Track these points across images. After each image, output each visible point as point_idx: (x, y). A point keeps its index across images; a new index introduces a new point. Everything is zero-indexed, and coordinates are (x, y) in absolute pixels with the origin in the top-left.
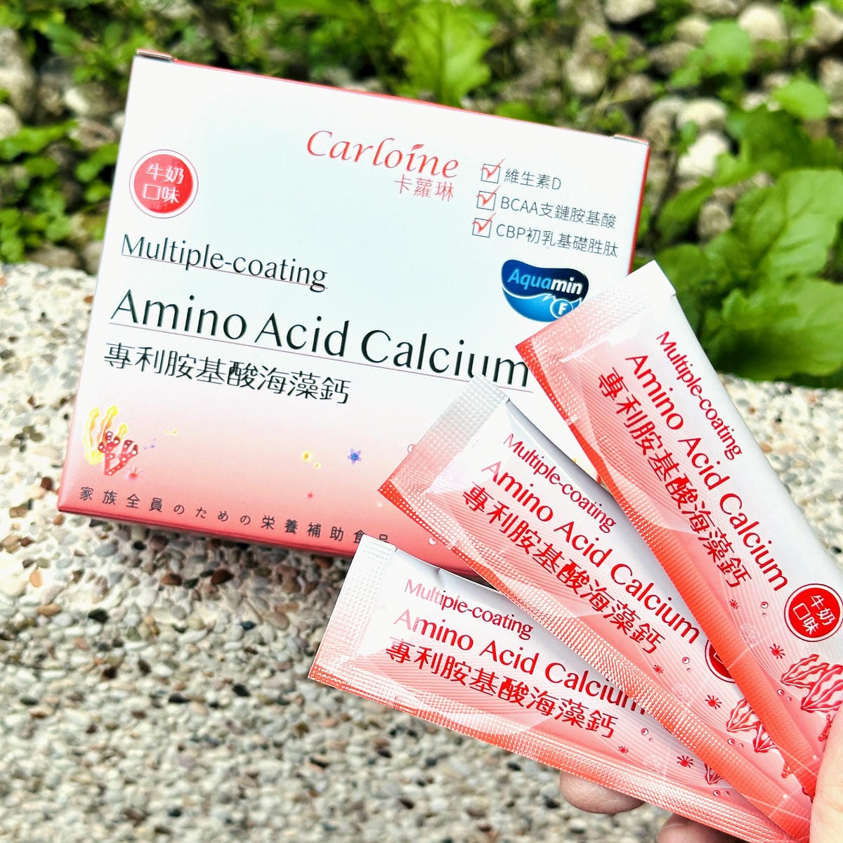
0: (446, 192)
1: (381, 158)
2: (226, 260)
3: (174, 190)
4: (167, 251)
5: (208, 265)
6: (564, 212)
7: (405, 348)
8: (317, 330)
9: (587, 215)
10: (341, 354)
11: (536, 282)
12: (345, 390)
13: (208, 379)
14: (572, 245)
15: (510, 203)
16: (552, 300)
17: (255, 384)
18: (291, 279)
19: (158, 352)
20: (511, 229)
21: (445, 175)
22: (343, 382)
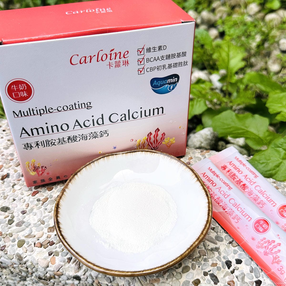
0: (126, 63)
2: (54, 109)
3: (25, 92)
5: (48, 112)
6: (168, 57)
7: (123, 115)
8: (93, 120)
9: (177, 55)
10: (103, 124)
11: (162, 83)
12: (107, 133)
13: (61, 144)
14: (173, 67)
15: (149, 60)
16: (168, 86)
17: (78, 140)
18: (79, 108)
19: (41, 142)
20: (151, 68)
21: (124, 57)
22: (106, 131)
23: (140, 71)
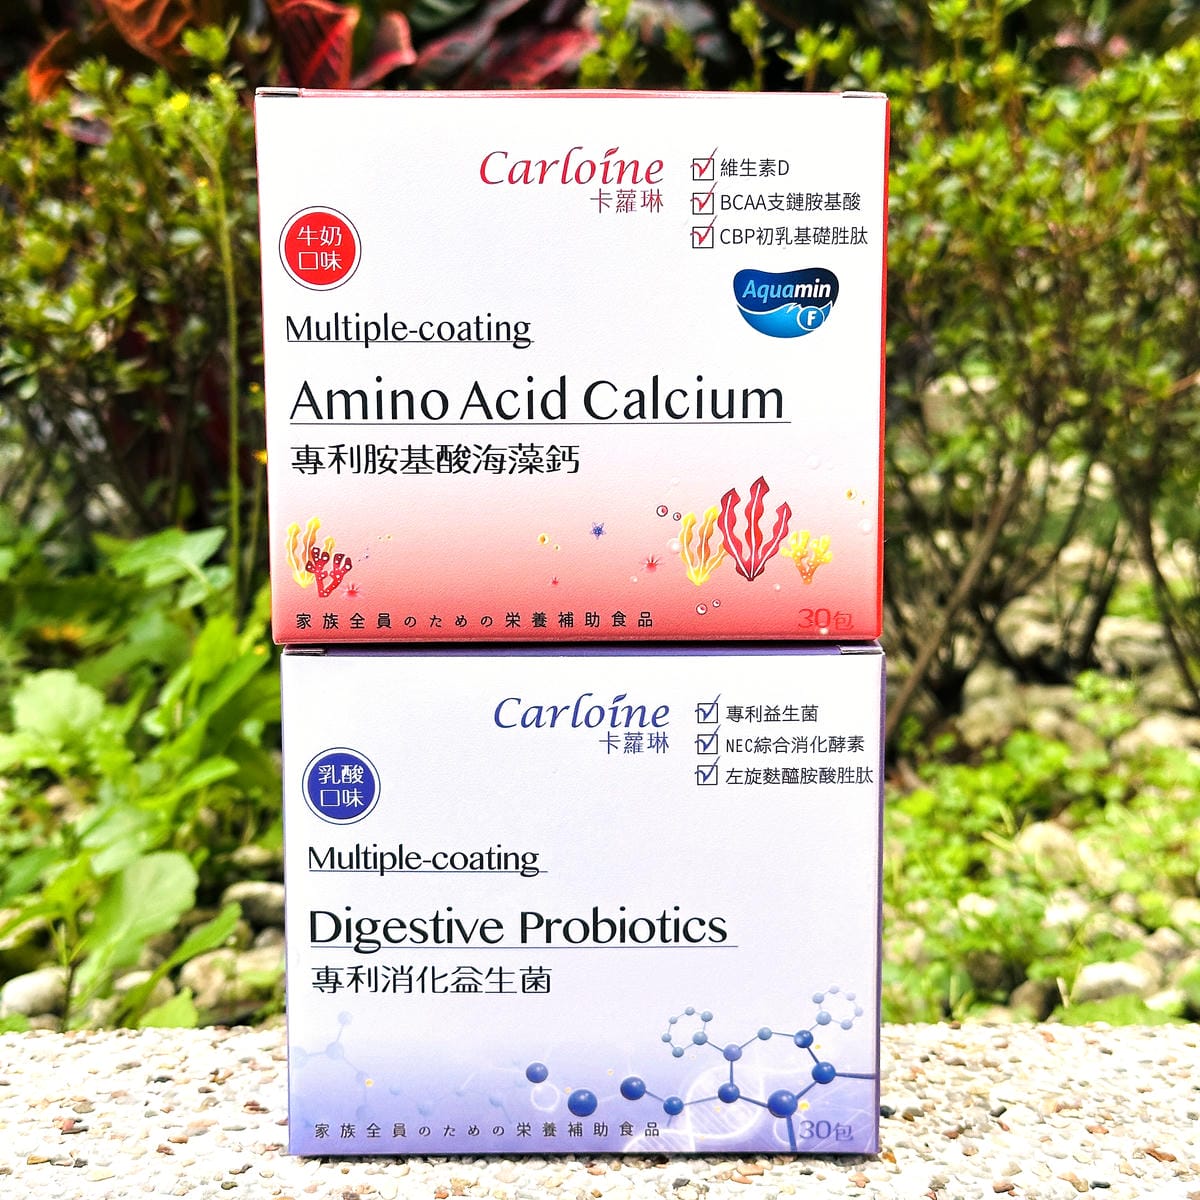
0: (653, 202)
1: (571, 174)
2: (410, 328)
3: (334, 255)
4: (338, 330)
5: (391, 337)
6: (796, 202)
7: (635, 397)
8: (530, 393)
9: (825, 199)
10: (563, 415)
11: (775, 293)
12: (574, 457)
13: (415, 471)
14: (812, 239)
15: (731, 201)
16: (798, 309)
17: (470, 467)
18: (489, 338)
19: (352, 449)
20: (737, 233)
21: (649, 181)
22: (570, 448)
23: (699, 238)
